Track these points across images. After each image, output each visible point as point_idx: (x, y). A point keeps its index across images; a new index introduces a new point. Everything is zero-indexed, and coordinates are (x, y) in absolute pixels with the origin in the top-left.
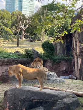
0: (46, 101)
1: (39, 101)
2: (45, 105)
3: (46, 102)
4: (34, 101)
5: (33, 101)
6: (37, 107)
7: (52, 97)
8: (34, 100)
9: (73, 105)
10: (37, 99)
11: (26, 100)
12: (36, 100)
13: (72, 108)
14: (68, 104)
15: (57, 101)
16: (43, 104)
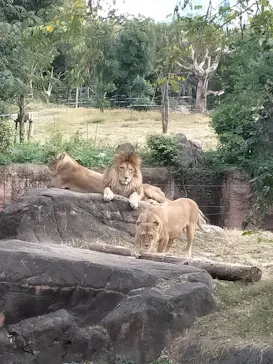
0: (84, 291)
1: (55, 289)
2: (81, 306)
3: (84, 296)
4: (37, 292)
5: (34, 289)
6: (51, 310)
7: (108, 279)
8: (38, 288)
9: (182, 307)
10: (50, 284)
11: (8, 287)
12: (48, 287)
13: (179, 316)
14: (161, 303)
15: (126, 291)
16: (73, 303)
